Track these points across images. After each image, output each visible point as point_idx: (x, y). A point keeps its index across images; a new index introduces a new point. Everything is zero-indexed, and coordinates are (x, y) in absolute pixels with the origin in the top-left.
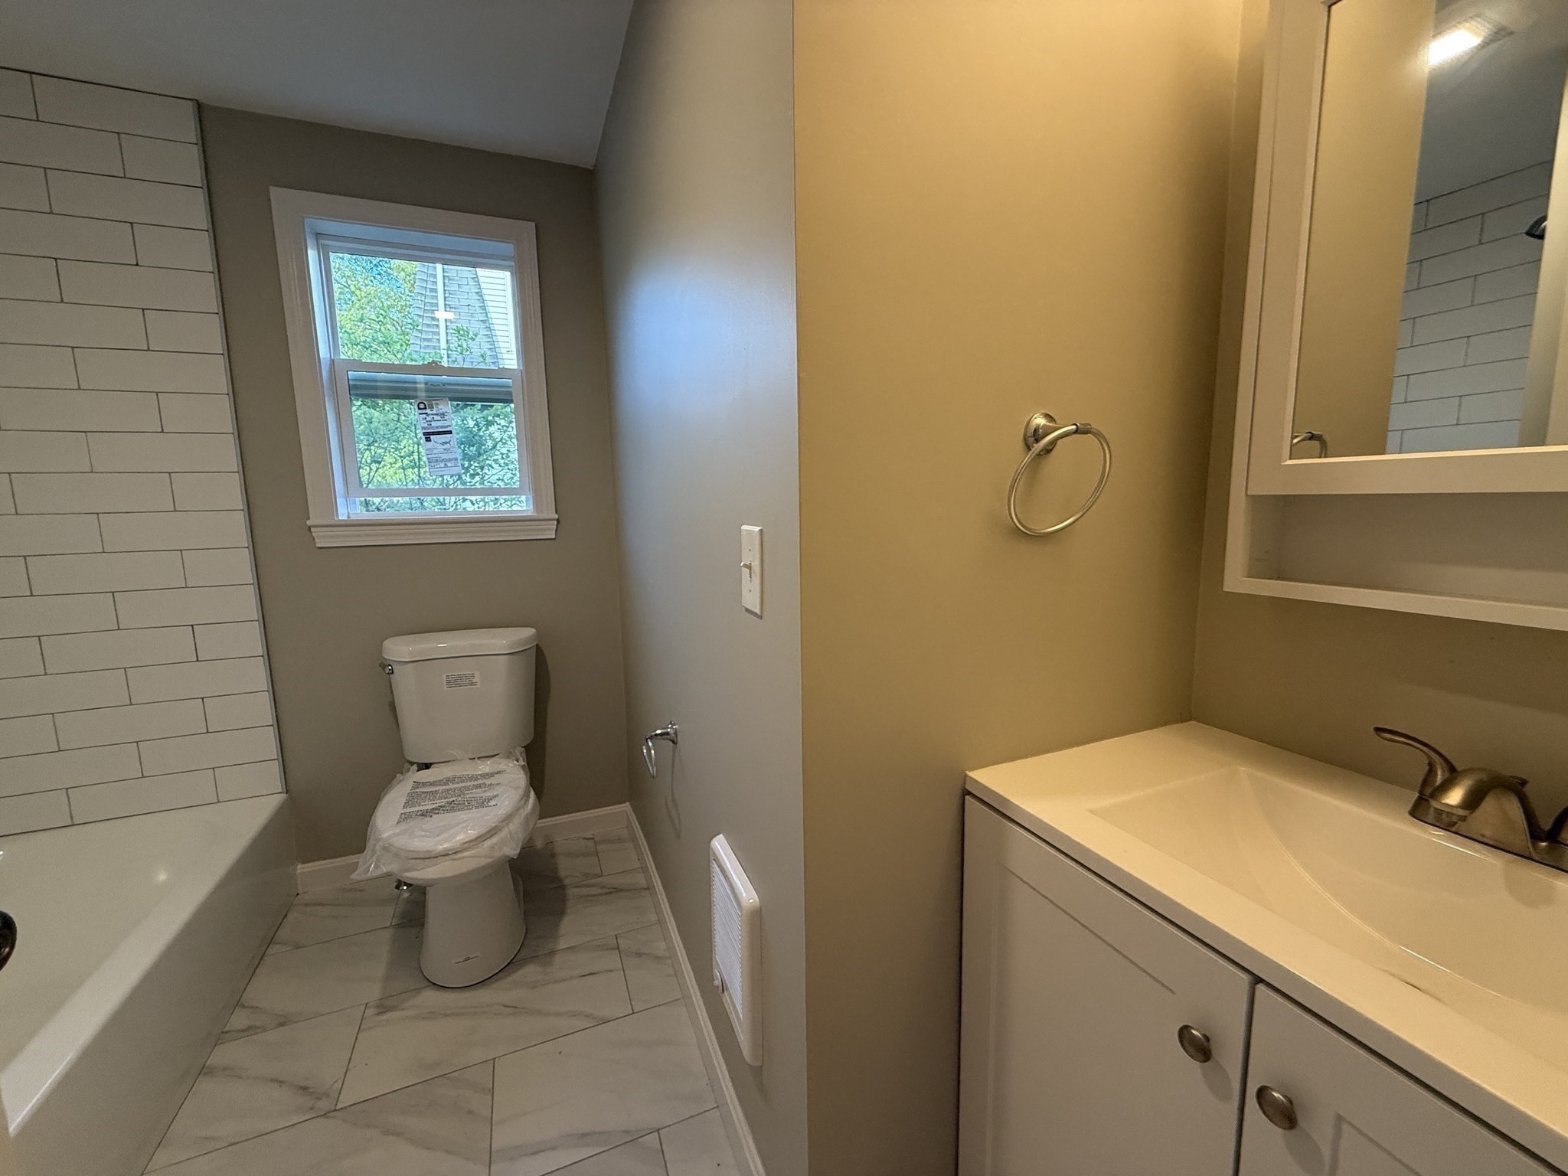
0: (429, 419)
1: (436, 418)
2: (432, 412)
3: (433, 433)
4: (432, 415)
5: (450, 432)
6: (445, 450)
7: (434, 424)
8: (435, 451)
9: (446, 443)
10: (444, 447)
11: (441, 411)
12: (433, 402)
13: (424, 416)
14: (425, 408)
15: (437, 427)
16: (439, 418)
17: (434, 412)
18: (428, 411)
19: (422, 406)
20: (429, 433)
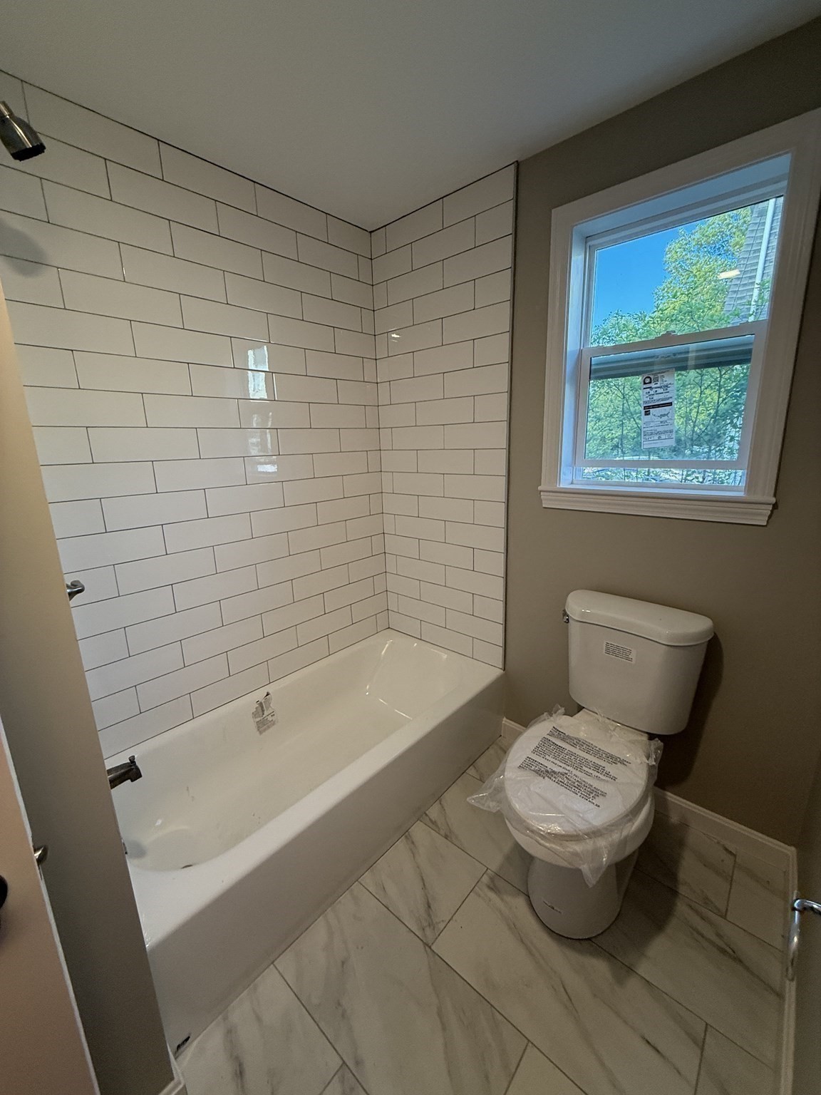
0: (652, 392)
1: (660, 391)
2: (656, 386)
3: (654, 407)
4: (656, 388)
5: (670, 404)
6: (661, 422)
7: (656, 397)
8: (652, 424)
9: (664, 415)
10: (661, 420)
11: (665, 383)
12: (659, 375)
13: (648, 390)
14: (650, 383)
15: (658, 400)
16: (661, 390)
17: (658, 385)
18: (653, 385)
19: (648, 380)
20: (649, 407)
